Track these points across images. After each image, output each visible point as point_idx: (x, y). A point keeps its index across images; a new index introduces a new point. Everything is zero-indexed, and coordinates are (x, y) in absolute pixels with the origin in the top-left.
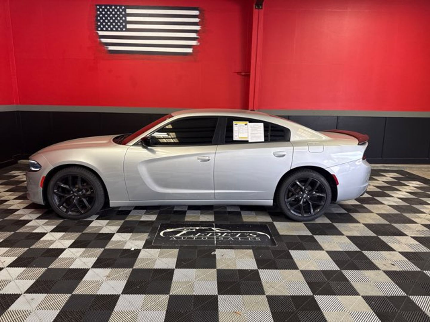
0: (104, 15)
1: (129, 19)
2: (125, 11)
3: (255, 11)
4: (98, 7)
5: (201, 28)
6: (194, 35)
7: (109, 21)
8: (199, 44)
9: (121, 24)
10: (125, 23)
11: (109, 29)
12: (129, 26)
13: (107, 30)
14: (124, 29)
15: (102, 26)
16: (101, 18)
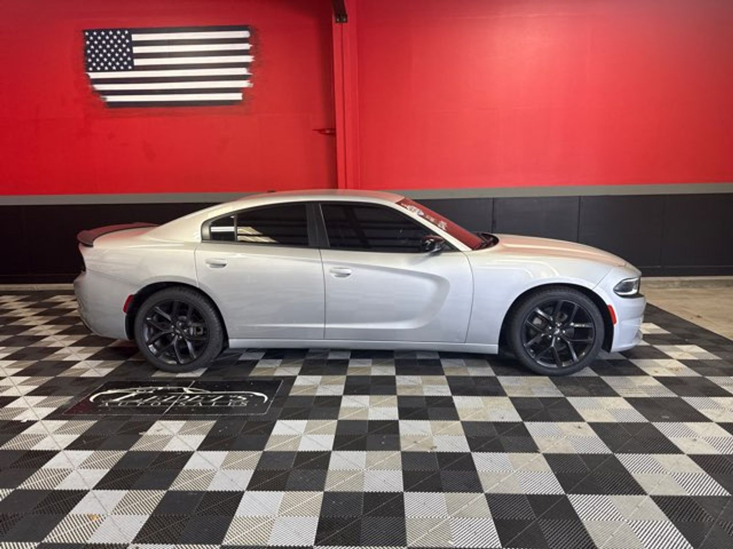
0: (96, 47)
1: (137, 50)
2: (130, 38)
3: (336, 26)
4: (87, 34)
5: (254, 59)
6: (243, 71)
7: (105, 55)
8: (252, 85)
9: (125, 59)
10: (131, 57)
11: (106, 68)
12: (137, 62)
13: (103, 70)
14: (130, 67)
15: (94, 64)
16: (93, 52)
